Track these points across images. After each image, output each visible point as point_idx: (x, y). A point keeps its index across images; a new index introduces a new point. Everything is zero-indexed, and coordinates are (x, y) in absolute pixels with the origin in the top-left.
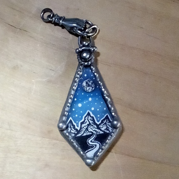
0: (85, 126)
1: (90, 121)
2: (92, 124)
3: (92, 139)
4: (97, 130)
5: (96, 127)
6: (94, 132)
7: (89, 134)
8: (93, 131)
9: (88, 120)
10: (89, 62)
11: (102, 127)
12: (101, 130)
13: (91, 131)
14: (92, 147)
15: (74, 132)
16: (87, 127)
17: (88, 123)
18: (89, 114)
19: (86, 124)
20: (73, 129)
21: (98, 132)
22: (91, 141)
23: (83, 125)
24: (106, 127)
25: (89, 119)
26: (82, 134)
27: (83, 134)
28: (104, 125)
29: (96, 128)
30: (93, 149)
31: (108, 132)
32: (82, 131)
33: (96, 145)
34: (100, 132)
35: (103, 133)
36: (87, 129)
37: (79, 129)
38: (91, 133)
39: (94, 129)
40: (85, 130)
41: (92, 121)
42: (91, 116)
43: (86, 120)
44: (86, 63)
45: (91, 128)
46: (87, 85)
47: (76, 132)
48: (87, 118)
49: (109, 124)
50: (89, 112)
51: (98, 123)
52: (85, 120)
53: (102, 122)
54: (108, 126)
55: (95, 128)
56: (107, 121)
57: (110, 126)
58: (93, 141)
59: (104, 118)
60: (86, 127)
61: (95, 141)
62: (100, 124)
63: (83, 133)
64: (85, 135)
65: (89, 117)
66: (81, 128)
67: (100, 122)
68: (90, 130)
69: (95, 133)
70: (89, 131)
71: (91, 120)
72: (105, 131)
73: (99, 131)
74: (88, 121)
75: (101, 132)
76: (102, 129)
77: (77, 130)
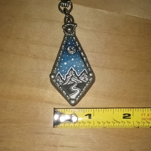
0: (69, 78)
1: (72, 74)
2: (74, 76)
3: (74, 86)
4: (77, 80)
5: (77, 78)
6: (76, 82)
7: (72, 83)
8: (75, 81)
9: (71, 73)
11: (81, 78)
12: (80, 80)
13: (74, 81)
14: (74, 92)
15: (61, 82)
16: (71, 78)
17: (71, 76)
18: (72, 69)
19: (70, 76)
20: (61, 80)
21: (78, 82)
22: (73, 88)
23: (68, 77)
24: (84, 78)
25: (72, 73)
26: (67, 83)
27: (68, 83)
28: (82, 77)
29: (77, 79)
30: (75, 93)
31: (85, 81)
32: (67, 81)
33: (77, 91)
34: (79, 82)
35: (82, 82)
36: (70, 80)
37: (65, 80)
38: (73, 83)
39: (75, 80)
40: (69, 80)
41: (74, 74)
42: (73, 71)
43: (70, 74)
45: (73, 79)
46: (70, 50)
47: (63, 82)
48: (70, 72)
49: (86, 76)
51: (78, 76)
52: (69, 73)
53: (81, 75)
54: (85, 77)
55: (76, 79)
56: (84, 74)
57: (87, 77)
58: (75, 88)
59: (83, 72)
60: (70, 78)
61: (76, 88)
62: (80, 76)
63: (67, 82)
64: (69, 83)
65: (72, 71)
66: (66, 79)
67: (80, 75)
68: (72, 80)
69: (77, 82)
70: (72, 81)
72: (83, 81)
73: (79, 81)
74: (71, 74)
75: (81, 82)
76: (81, 79)
77: (63, 80)
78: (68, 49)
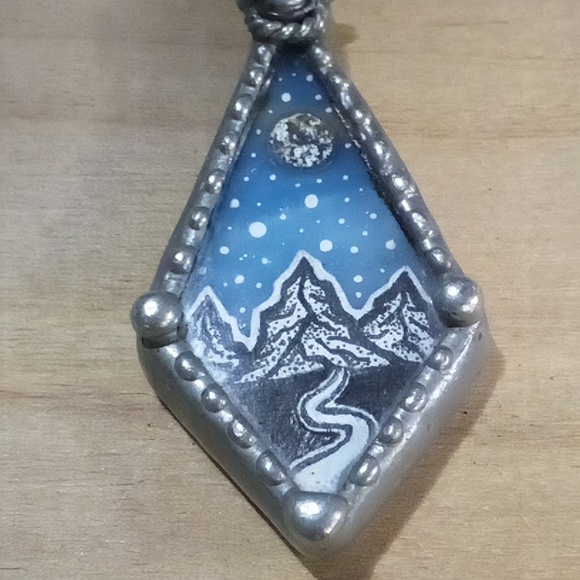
0: (286, 330)
1: (311, 301)
2: (324, 319)
3: (326, 393)
4: (351, 348)
5: (346, 334)
6: (337, 359)
7: (307, 368)
8: (329, 356)
9: (301, 296)
10: (304, 27)
11: (377, 331)
12: (374, 349)
13: (322, 352)
14: (328, 437)
15: (225, 360)
16: (299, 334)
17: (303, 314)
18: (305, 270)
19: (293, 319)
20: (220, 348)
21: (359, 360)
22: (322, 408)
23: (275, 326)
24: (401, 331)
25: (307, 293)
26: (268, 369)
27: (274, 371)
28: (387, 322)
29: (345, 339)
30: (332, 451)
31: (412, 357)
32: (269, 353)
33: (349, 429)
34: (367, 360)
35: (386, 363)
36: (296, 344)
37: (251, 343)
38: (317, 366)
39: (334, 345)
40: (283, 349)
41: (323, 302)
42: (315, 281)
43: (294, 299)
44: (287, 30)
45: (319, 341)
46: (295, 137)
47: (236, 362)
48: (294, 288)
49: (417, 316)
50: (304, 261)
51: (358, 314)
52: (284, 297)
53: (379, 307)
54: (412, 327)
55: (339, 338)
56: (404, 302)
57: (423, 328)
58: (331, 405)
59: (389, 285)
60: (292, 334)
61: (341, 406)
62: (368, 318)
63: (273, 364)
64: (284, 373)
65: (308, 283)
66: (263, 338)
67: (368, 307)
68: (313, 348)
69: (344, 364)
70: (309, 353)
71: (318, 299)
72: (399, 353)
73: (365, 353)
74: (299, 305)
75: (377, 361)
76: (380, 343)
77: (240, 349)
78: (281, 132)
